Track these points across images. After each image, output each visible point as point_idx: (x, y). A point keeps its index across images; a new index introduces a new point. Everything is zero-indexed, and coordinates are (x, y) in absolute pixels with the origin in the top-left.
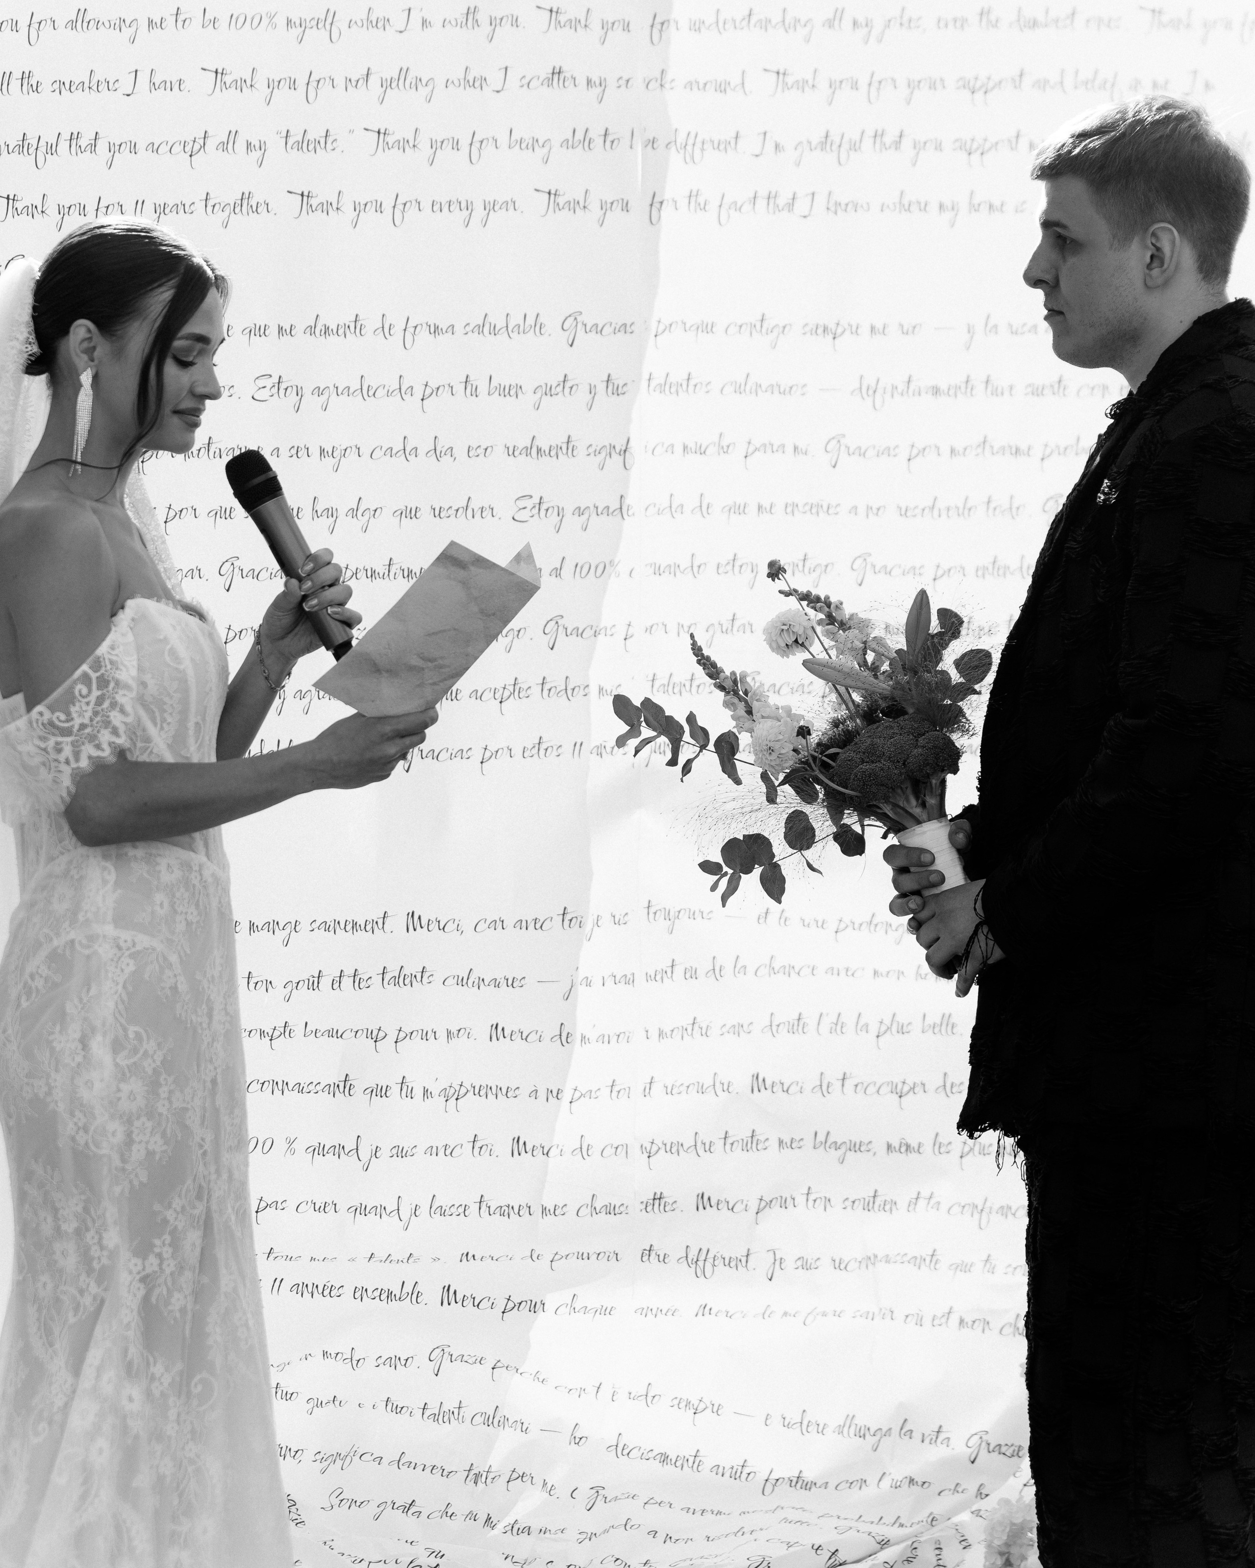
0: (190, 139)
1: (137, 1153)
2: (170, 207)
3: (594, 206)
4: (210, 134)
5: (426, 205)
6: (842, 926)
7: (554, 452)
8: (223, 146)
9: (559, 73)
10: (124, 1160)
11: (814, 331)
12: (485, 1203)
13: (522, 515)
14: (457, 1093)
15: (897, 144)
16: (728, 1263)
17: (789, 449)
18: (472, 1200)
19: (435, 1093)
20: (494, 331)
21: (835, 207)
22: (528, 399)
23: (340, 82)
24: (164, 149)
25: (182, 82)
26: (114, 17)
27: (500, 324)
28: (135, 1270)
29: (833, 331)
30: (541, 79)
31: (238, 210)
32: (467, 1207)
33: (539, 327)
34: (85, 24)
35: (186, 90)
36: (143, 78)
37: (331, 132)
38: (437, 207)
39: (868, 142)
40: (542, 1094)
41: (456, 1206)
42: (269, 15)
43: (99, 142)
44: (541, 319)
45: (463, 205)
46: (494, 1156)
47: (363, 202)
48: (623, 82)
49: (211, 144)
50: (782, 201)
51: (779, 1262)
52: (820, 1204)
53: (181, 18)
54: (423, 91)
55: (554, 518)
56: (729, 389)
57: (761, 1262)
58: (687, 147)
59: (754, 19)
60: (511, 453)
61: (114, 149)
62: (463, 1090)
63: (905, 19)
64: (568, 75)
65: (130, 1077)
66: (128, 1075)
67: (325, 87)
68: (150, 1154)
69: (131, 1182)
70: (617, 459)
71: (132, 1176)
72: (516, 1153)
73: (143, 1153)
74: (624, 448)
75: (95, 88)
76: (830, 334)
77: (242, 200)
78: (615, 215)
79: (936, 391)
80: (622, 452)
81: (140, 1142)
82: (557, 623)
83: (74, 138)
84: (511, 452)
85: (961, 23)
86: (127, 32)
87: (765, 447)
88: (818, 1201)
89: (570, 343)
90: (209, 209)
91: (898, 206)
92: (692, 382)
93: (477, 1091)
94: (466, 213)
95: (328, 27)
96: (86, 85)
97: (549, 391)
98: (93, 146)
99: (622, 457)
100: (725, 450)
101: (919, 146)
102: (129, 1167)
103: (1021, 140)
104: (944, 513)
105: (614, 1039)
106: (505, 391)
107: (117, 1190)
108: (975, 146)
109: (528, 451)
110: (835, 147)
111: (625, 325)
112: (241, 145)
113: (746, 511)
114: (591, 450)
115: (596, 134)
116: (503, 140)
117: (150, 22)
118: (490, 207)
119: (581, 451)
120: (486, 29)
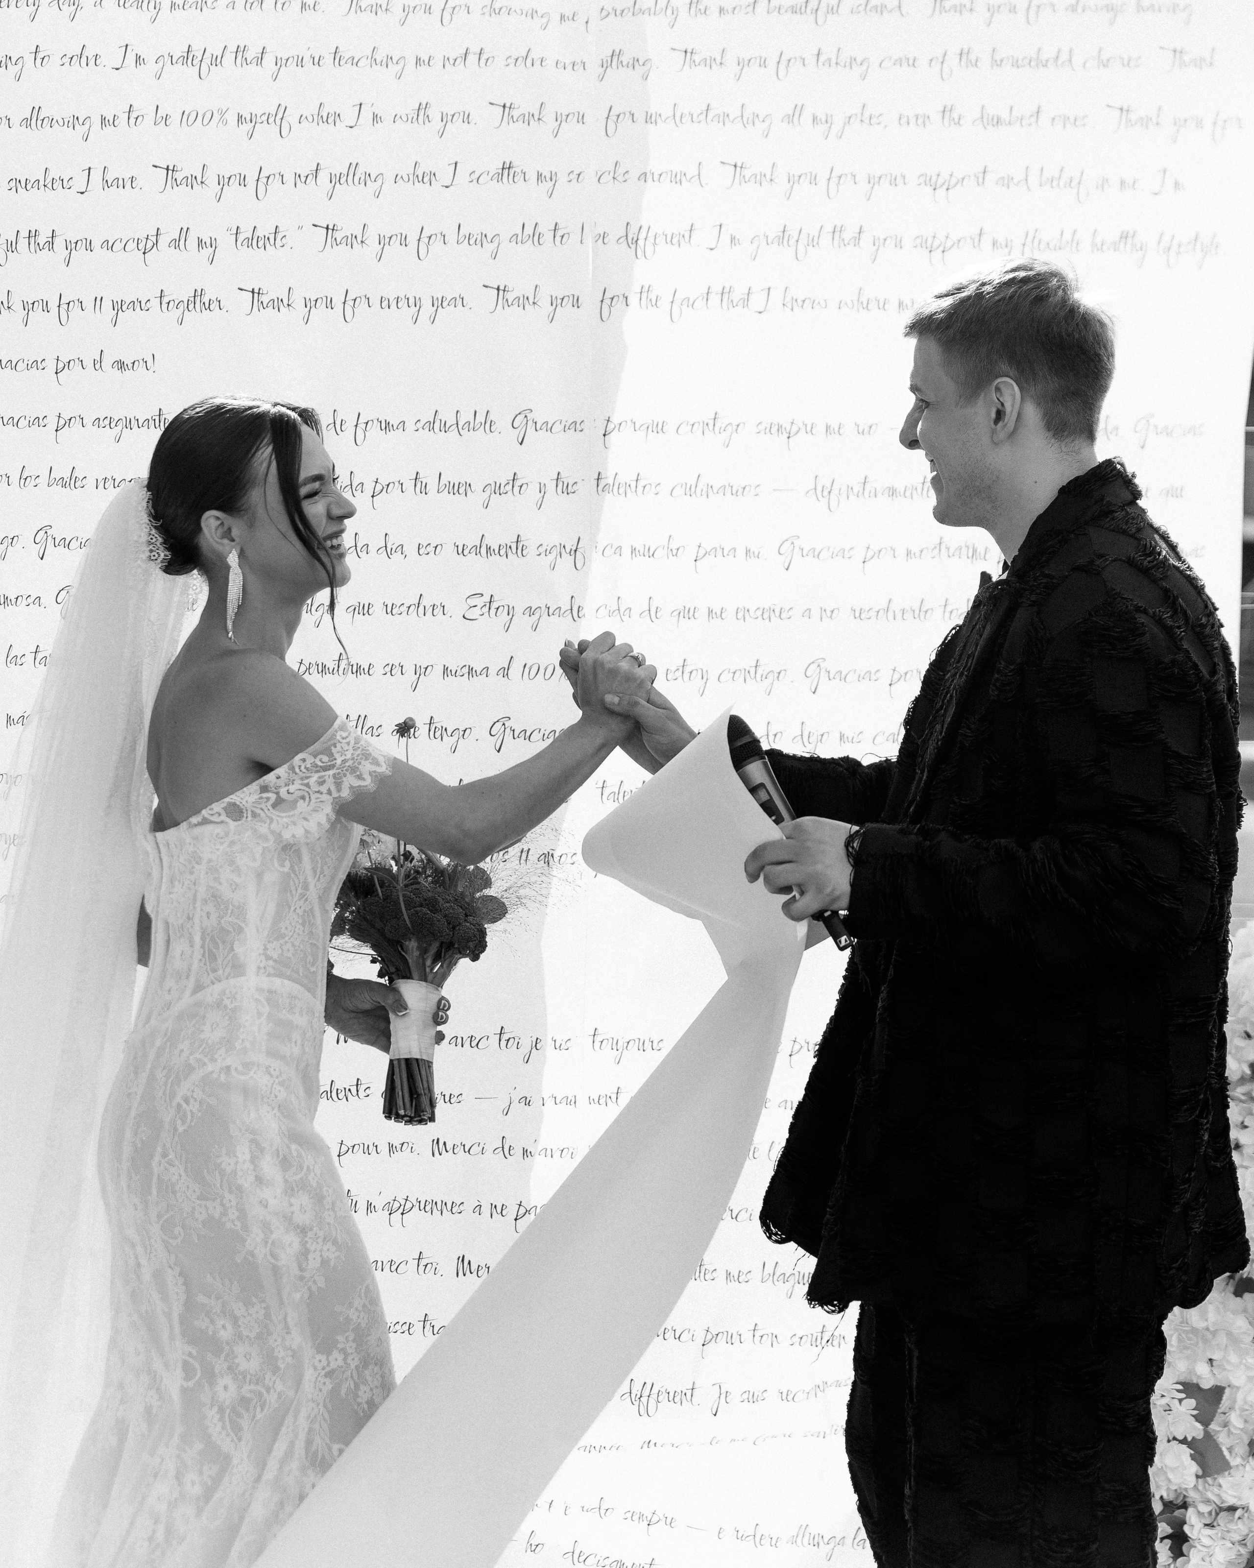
0: (143, 237)
1: (313, 1262)
2: (127, 304)
3: (544, 302)
4: (162, 231)
5: (375, 301)
6: (797, 1047)
7: (503, 550)
8: (176, 243)
9: (509, 168)
10: (301, 1269)
11: (768, 430)
12: (429, 1322)
13: (474, 613)
14: (402, 1207)
15: (857, 240)
16: (672, 1397)
17: (741, 552)
18: (415, 1318)
19: (379, 1207)
20: (444, 427)
21: (792, 303)
22: (477, 497)
23: (289, 178)
24: (118, 246)
25: (134, 179)
26: (68, 116)
27: (451, 421)
28: (320, 1366)
29: (788, 430)
30: (491, 175)
31: (191, 307)
32: (411, 1325)
33: (489, 424)
34: (39, 122)
35: (139, 187)
36: (96, 176)
37: (281, 229)
38: (385, 304)
39: (826, 238)
40: (486, 1209)
41: (401, 1324)
42: (220, 111)
43: (56, 240)
44: (491, 417)
45: (412, 301)
46: (439, 1275)
47: (313, 298)
48: (574, 176)
49: (164, 241)
50: (736, 296)
51: (724, 1395)
52: (767, 1341)
53: (133, 115)
54: (372, 187)
55: (504, 617)
56: (679, 491)
57: (706, 1397)
58: (638, 242)
59: (711, 114)
60: (460, 552)
61: (71, 246)
62: (408, 1205)
63: (866, 115)
64: (518, 170)
65: (298, 1191)
66: (296, 1189)
67: (275, 183)
68: (325, 1262)
69: (309, 1289)
70: (568, 559)
71: (310, 1283)
72: (461, 1273)
73: (319, 1260)
74: (574, 548)
75: (50, 185)
76: (784, 433)
77: (195, 297)
78: (565, 312)
79: (892, 492)
80: (573, 552)
81: (315, 1251)
82: (504, 724)
83: (32, 235)
84: (461, 550)
85: (923, 120)
86: (81, 130)
87: (719, 551)
88: (765, 1337)
89: (520, 441)
90: (164, 306)
91: (856, 304)
92: (641, 484)
93: (425, 1206)
94: (414, 310)
95: (278, 121)
96: (42, 183)
97: (498, 489)
98: (51, 244)
99: (573, 557)
100: (675, 553)
101: (878, 243)
102: (307, 1275)
103: (983, 238)
104: (899, 616)
105: (557, 1154)
106: (455, 489)
107: (297, 1296)
108: (936, 243)
109: (477, 550)
110: (792, 242)
111: (575, 423)
112: (192, 243)
113: (696, 615)
114: (542, 550)
115: (545, 228)
116: (452, 237)
117: (103, 119)
118: (439, 303)
119: (531, 551)
120: (437, 124)
